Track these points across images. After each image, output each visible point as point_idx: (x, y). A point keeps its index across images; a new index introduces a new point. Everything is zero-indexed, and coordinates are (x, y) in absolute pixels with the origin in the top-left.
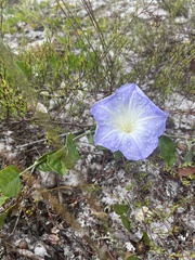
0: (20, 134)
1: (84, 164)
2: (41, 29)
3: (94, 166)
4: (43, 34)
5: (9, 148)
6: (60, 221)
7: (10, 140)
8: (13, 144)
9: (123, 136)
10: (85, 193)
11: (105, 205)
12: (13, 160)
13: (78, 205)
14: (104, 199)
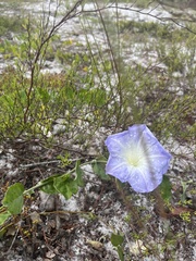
0: (22, 154)
1: (83, 191)
2: (51, 59)
3: (92, 194)
4: (52, 64)
5: (9, 166)
6: (55, 246)
7: (12, 158)
8: (13, 162)
9: (131, 169)
10: (82, 220)
11: (100, 234)
12: (13, 178)
13: (73, 232)
14: (100, 229)
